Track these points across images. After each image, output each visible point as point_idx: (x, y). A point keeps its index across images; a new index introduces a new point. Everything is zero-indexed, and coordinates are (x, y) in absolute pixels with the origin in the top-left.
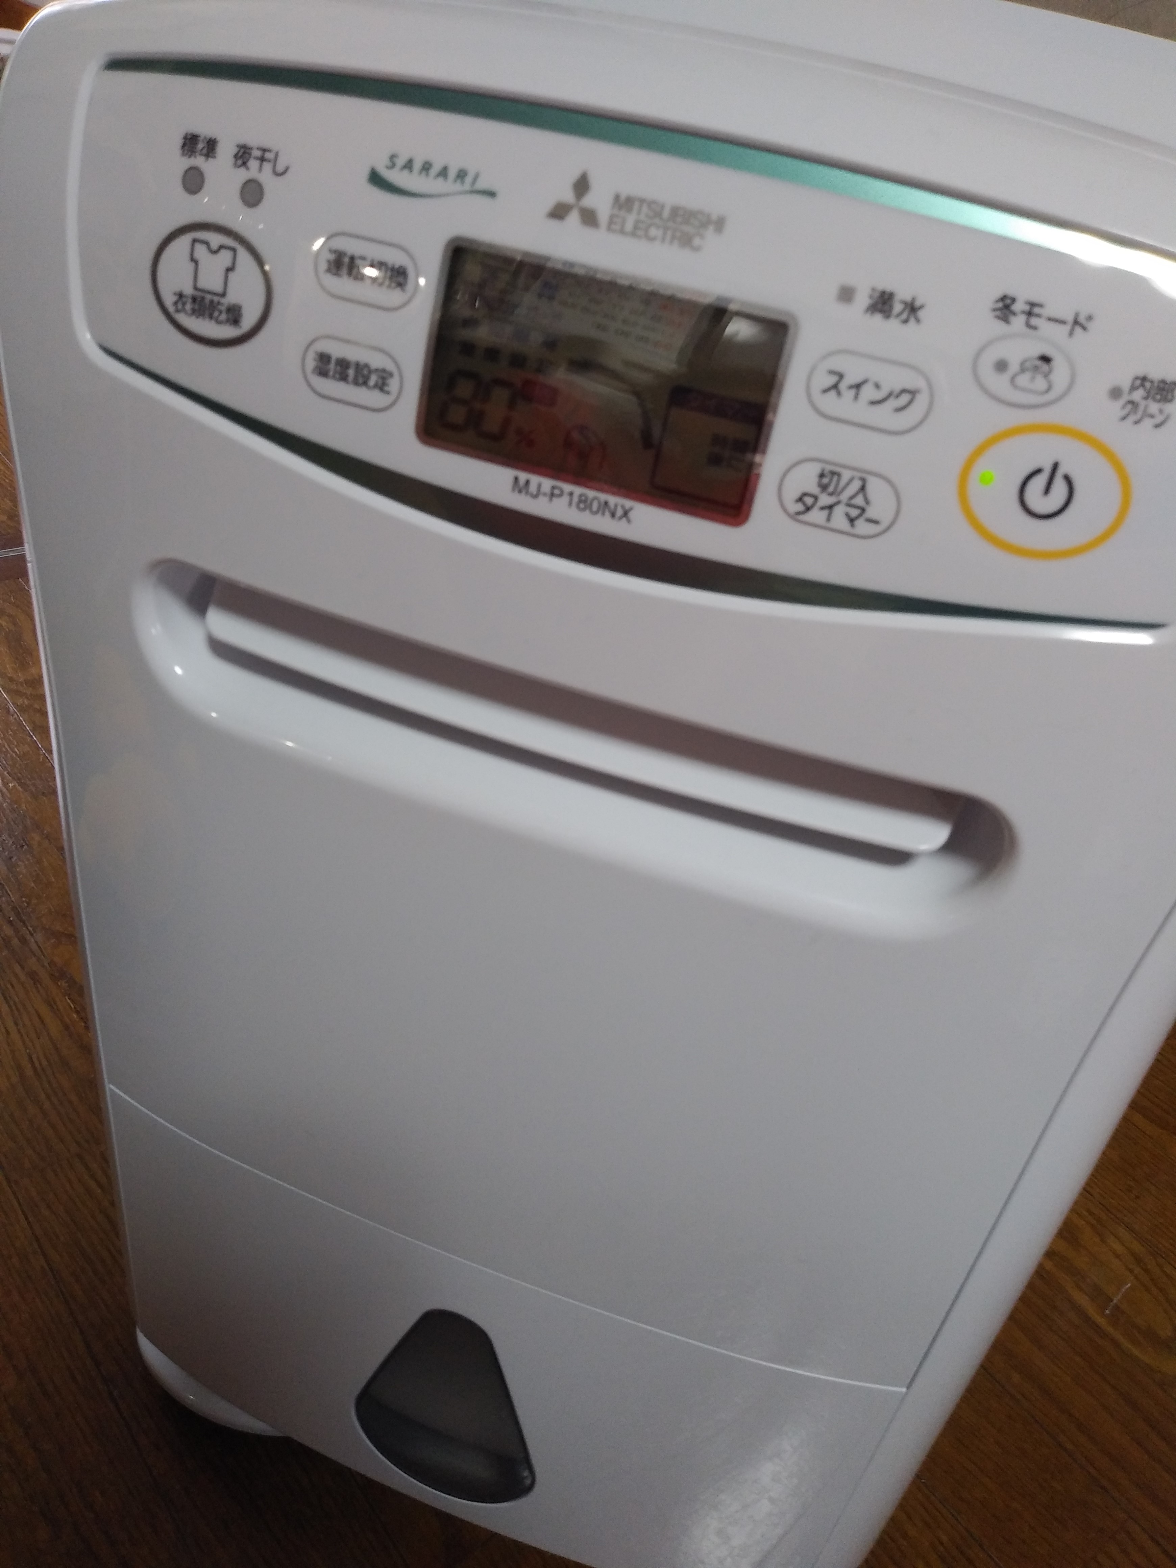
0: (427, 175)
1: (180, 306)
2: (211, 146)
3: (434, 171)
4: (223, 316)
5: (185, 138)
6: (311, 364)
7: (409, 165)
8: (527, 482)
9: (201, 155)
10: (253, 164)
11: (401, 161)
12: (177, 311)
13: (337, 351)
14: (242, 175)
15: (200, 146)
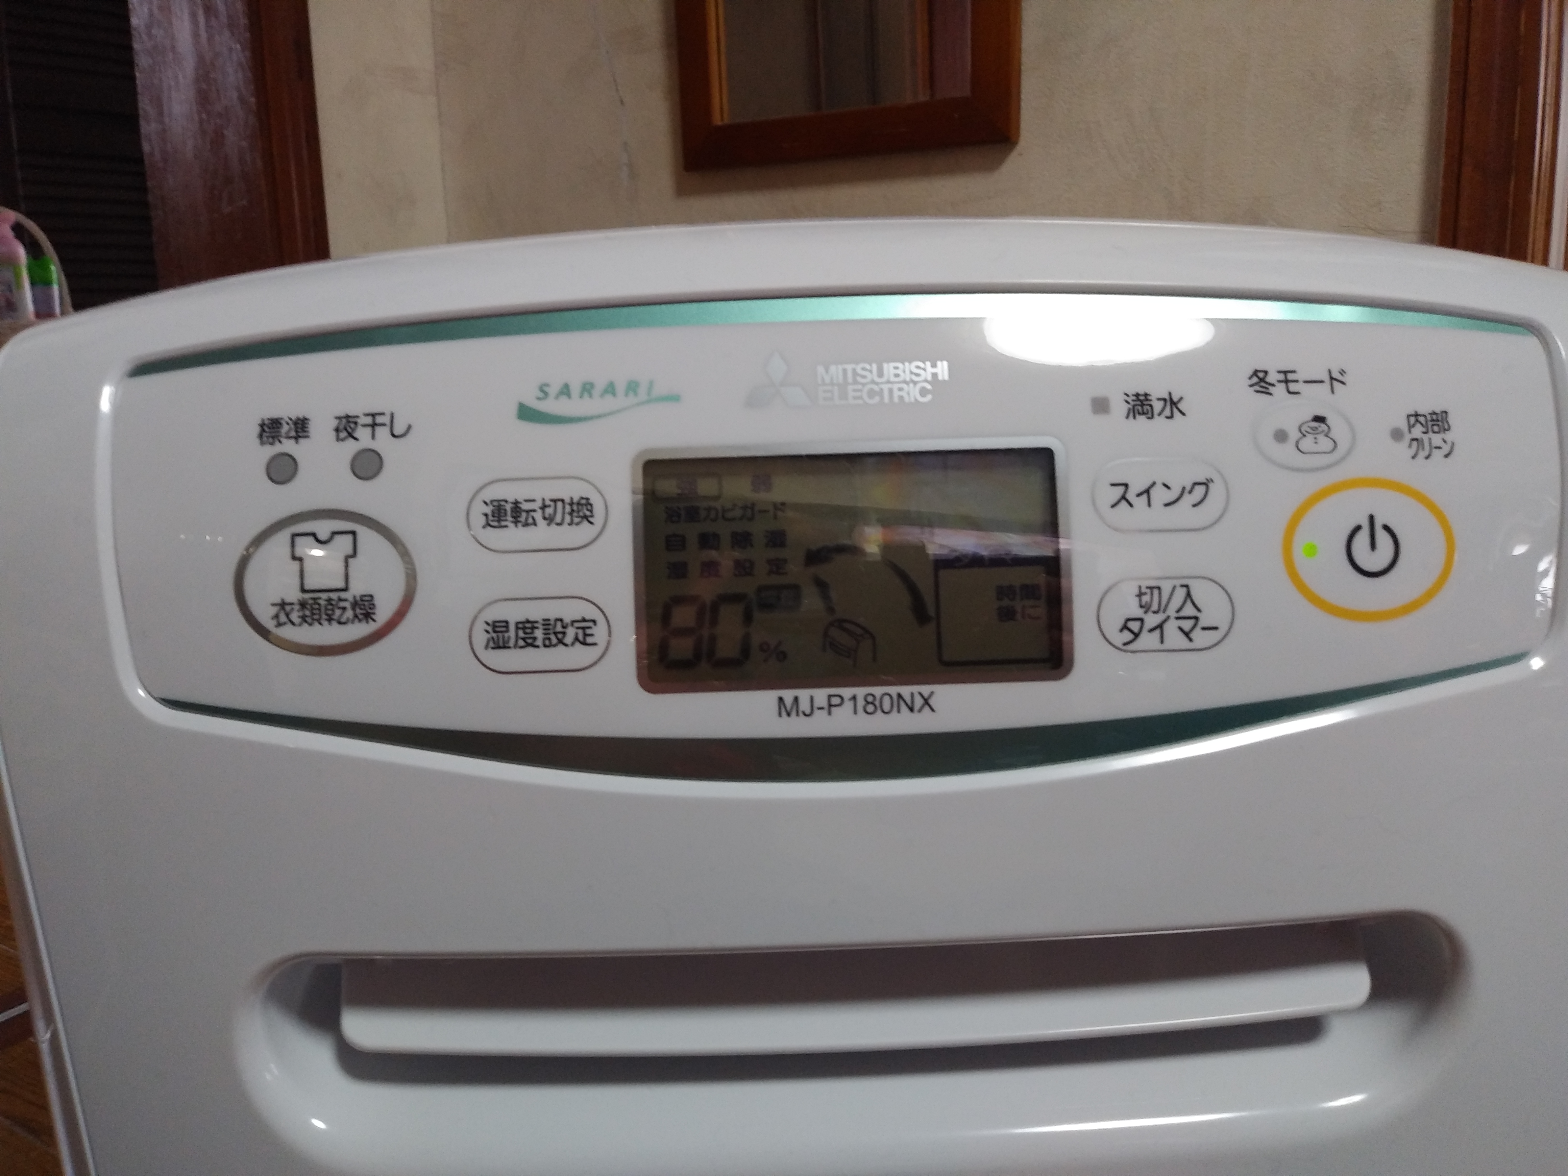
0: (591, 396)
1: (283, 618)
2: (301, 427)
3: (596, 392)
4: (349, 614)
5: (262, 425)
6: (481, 638)
7: (565, 391)
8: (796, 699)
9: (289, 438)
10: (363, 434)
11: (553, 391)
12: (279, 625)
13: (514, 614)
14: (350, 448)
15: (285, 428)
